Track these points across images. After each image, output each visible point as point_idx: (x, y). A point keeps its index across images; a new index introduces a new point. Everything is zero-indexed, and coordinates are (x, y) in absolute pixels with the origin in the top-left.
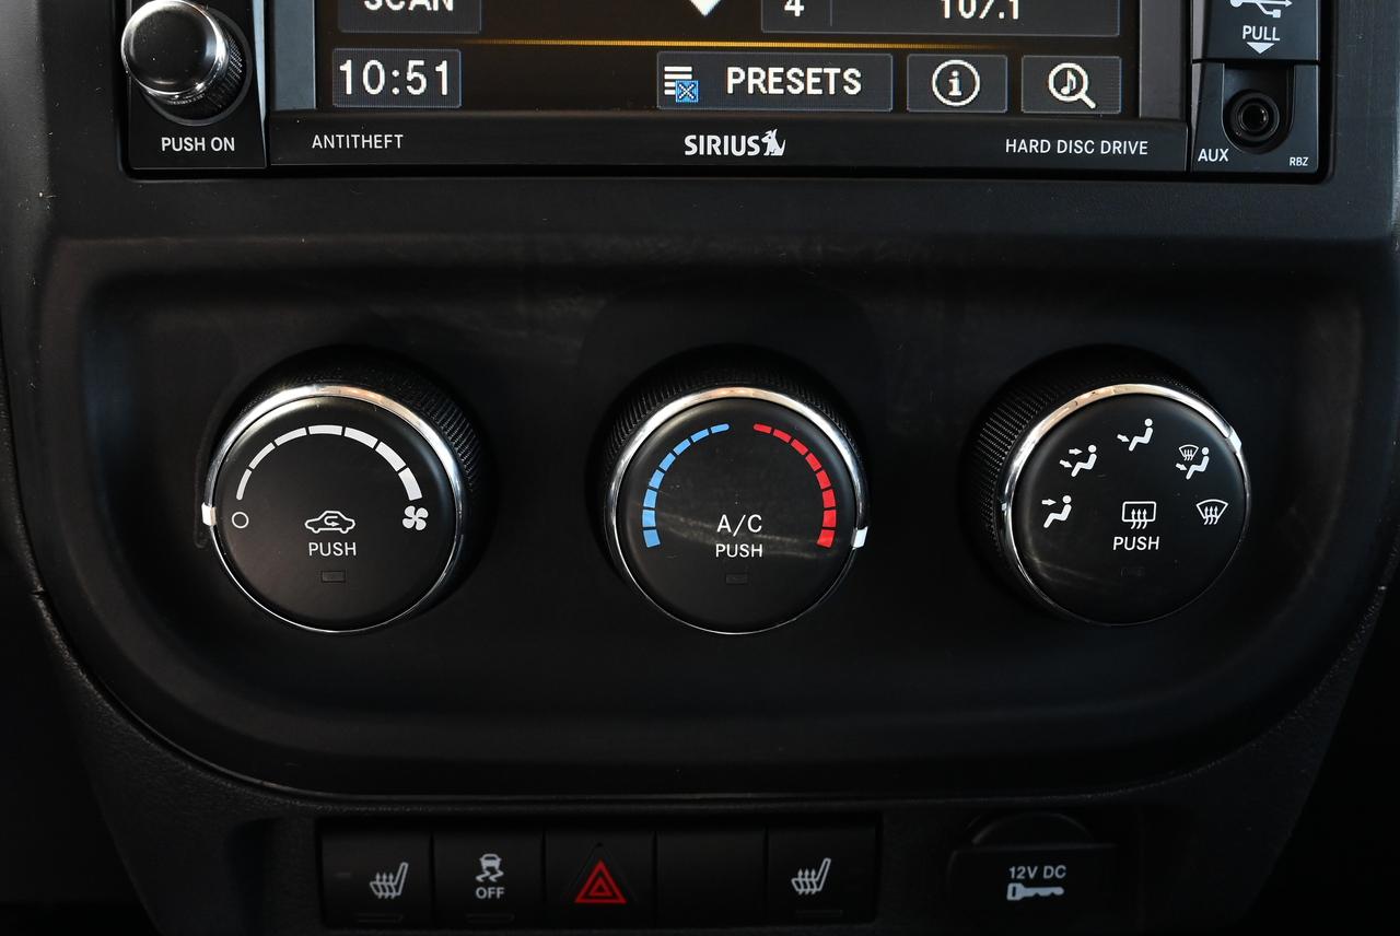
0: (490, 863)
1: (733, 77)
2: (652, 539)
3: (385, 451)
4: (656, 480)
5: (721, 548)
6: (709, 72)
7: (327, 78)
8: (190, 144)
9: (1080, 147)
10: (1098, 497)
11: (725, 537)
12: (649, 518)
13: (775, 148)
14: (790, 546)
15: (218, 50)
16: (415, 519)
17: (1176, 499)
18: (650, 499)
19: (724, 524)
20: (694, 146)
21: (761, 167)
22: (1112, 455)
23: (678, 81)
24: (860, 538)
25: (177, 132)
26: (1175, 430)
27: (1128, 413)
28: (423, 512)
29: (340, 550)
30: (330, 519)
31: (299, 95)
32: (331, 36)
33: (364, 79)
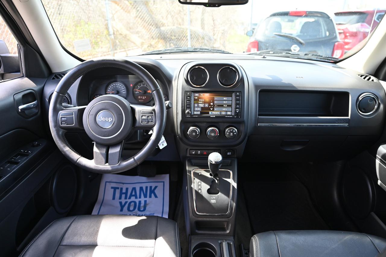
0: (199, 152)
1: (213, 113)
3: (197, 130)
5: (212, 135)
6: (212, 113)
8: (188, 116)
9: (229, 117)
10: (230, 133)
13: (215, 117)
14: (215, 135)
15: (190, 112)
16: (198, 133)
17: (233, 133)
18: (209, 133)
21: (214, 117)
22: (230, 131)
23: (210, 113)
24: (218, 135)
26: (233, 130)
27: (231, 129)
29: (194, 135)
30: (194, 133)
31: (193, 114)
32: (194, 111)
33: (195, 113)
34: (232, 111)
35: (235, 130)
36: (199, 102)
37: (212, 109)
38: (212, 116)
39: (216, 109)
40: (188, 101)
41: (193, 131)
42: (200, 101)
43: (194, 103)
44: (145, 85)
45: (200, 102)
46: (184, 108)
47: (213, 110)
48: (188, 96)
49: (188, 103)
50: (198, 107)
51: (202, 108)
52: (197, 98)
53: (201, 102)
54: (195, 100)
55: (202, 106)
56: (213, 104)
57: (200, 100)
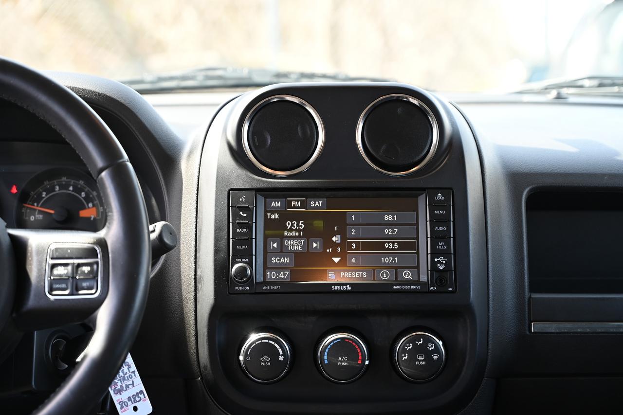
1: (342, 274)
2: (326, 362)
3: (276, 345)
4: (327, 350)
5: (339, 363)
6: (337, 273)
7: (265, 275)
8: (241, 288)
9: (407, 287)
10: (413, 354)
11: (340, 361)
12: (326, 358)
13: (349, 288)
14: (353, 363)
15: (249, 272)
16: (281, 358)
17: (428, 355)
18: (326, 354)
19: (340, 359)
20: (334, 288)
21: (347, 292)
22: (415, 345)
23: (331, 274)
24: (367, 362)
25: (238, 286)
26: (428, 340)
27: (418, 338)
28: (283, 357)
29: (267, 364)
30: (265, 358)
31: (260, 279)
32: (266, 268)
33: (272, 275)
34: (418, 267)
35: (433, 342)
36: (286, 233)
37: (336, 260)
38: (337, 288)
39: (354, 261)
40: (241, 225)
41: (262, 348)
42: (291, 230)
43: (266, 238)
44: (71, 188)
45: (290, 234)
46: (223, 255)
47: (342, 263)
48: (241, 209)
49: (241, 234)
50: (282, 251)
51: (296, 253)
52: (275, 216)
53: (293, 234)
54: (268, 223)
55: (299, 248)
56: (343, 239)
57: (289, 224)
